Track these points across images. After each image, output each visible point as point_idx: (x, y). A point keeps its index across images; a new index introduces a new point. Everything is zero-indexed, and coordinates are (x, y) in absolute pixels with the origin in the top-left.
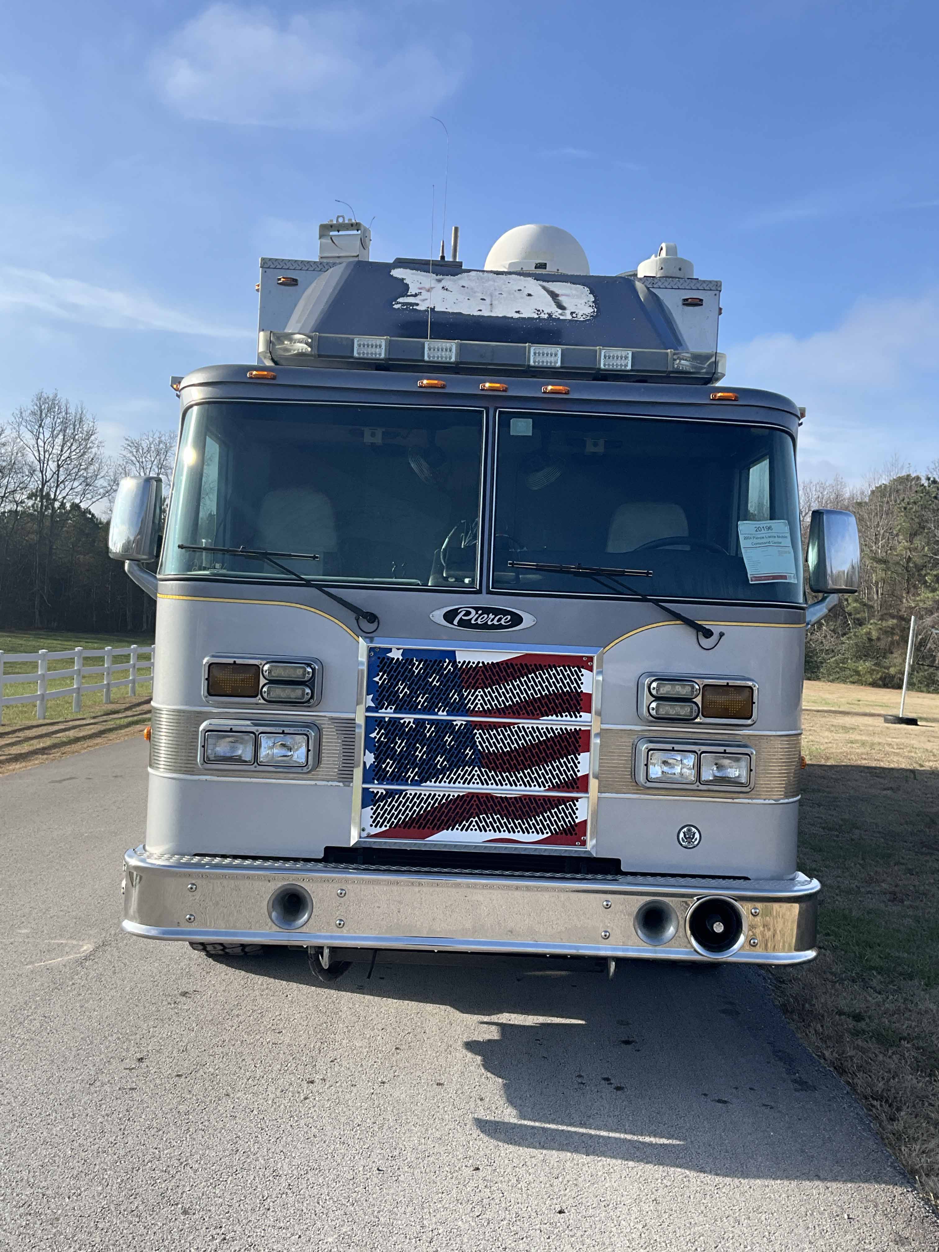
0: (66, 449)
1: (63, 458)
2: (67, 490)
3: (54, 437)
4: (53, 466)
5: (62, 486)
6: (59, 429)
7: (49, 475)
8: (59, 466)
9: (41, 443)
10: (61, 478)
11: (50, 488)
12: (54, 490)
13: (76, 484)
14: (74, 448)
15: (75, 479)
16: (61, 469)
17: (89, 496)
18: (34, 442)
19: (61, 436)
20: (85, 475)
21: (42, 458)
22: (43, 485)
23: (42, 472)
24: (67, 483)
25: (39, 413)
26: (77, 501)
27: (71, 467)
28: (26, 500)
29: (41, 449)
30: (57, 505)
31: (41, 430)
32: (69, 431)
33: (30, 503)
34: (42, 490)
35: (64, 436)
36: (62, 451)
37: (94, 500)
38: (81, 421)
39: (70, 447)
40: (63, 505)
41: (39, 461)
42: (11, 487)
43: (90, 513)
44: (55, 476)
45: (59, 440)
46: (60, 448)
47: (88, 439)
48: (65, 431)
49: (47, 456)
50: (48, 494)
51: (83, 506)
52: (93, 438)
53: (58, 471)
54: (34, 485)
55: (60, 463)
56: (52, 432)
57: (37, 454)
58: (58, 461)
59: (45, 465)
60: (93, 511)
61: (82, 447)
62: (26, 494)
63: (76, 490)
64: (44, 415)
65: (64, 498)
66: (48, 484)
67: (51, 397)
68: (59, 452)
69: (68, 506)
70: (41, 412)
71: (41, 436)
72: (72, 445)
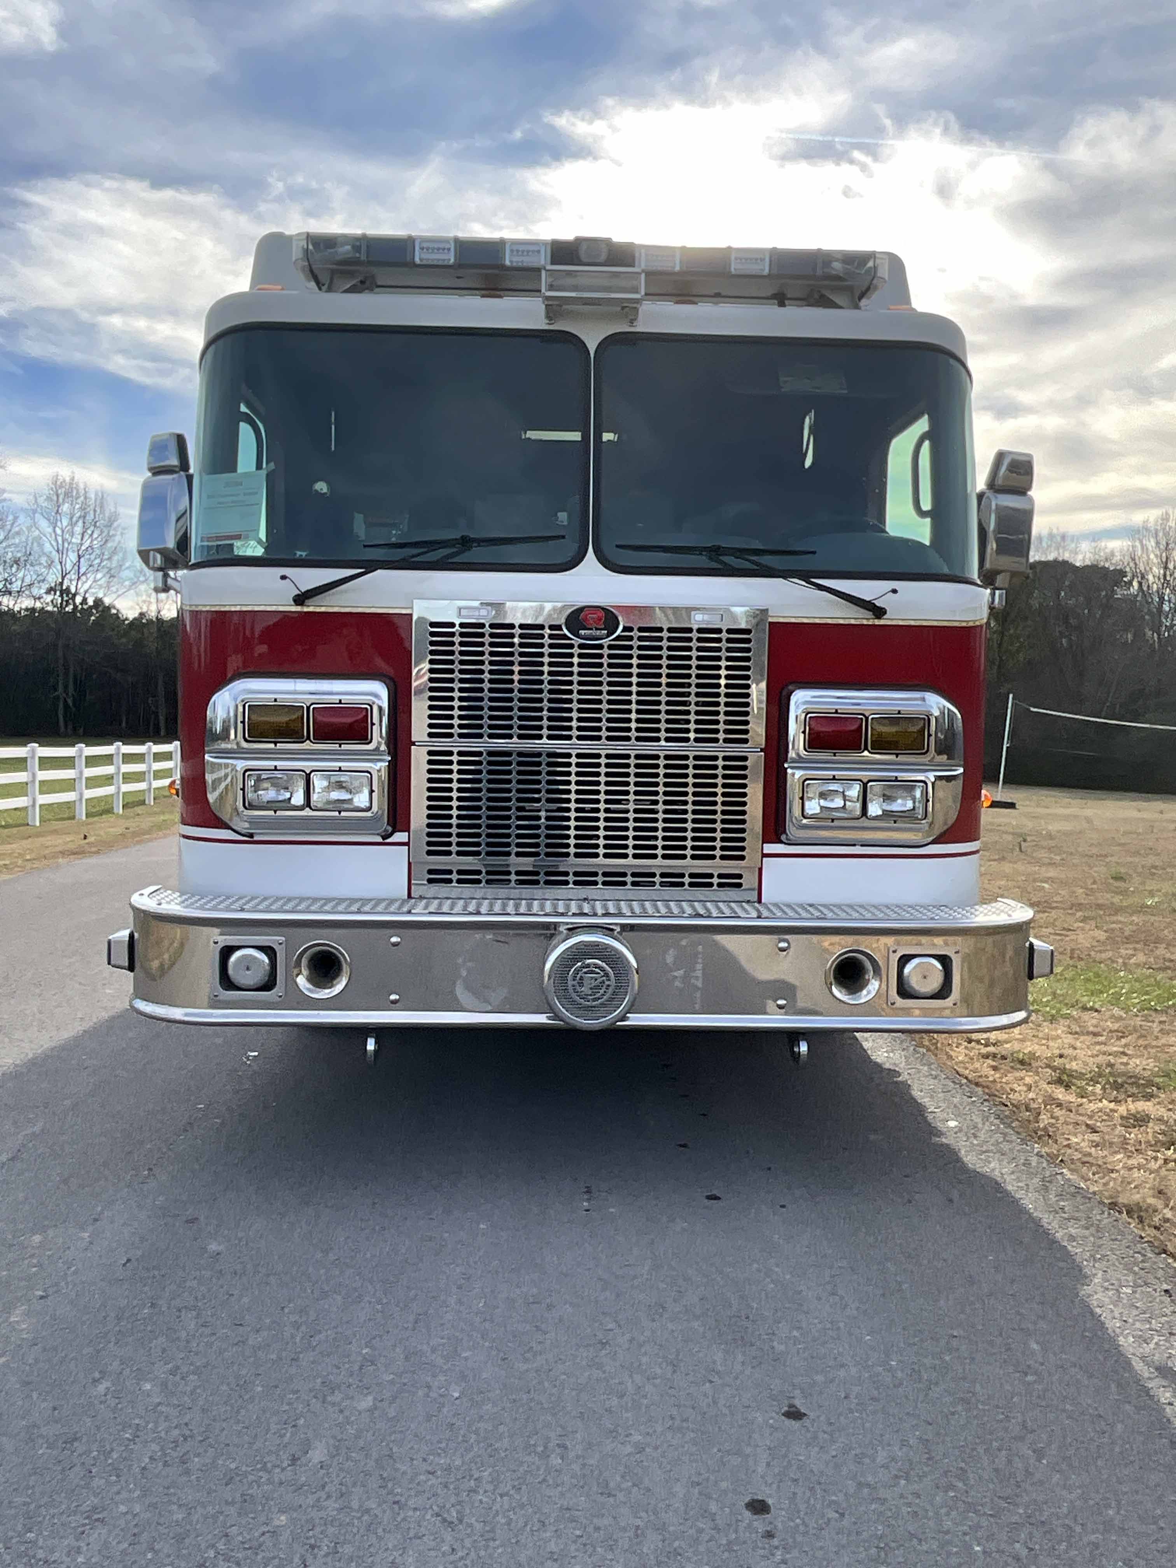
0: (86, 537)
1: (83, 548)
2: (89, 583)
3: (72, 524)
4: (73, 557)
5: (84, 578)
6: (78, 515)
7: (69, 567)
8: (79, 557)
9: (59, 531)
10: (82, 570)
11: (71, 580)
12: (74, 583)
13: (99, 576)
14: (95, 536)
15: (97, 570)
16: (82, 560)
17: (114, 589)
18: (50, 530)
19: (80, 524)
20: (108, 565)
21: (61, 548)
22: (63, 579)
23: (61, 563)
24: (88, 575)
25: (55, 498)
26: (100, 595)
27: (93, 557)
28: (44, 596)
29: (60, 539)
30: (78, 599)
31: (59, 518)
32: (91, 517)
33: (49, 598)
34: (61, 584)
35: (84, 523)
36: (82, 539)
37: (120, 593)
38: (102, 507)
39: (91, 535)
40: (85, 600)
41: (58, 551)
42: (28, 580)
43: (114, 608)
44: (76, 568)
45: (78, 529)
46: (79, 537)
47: (110, 526)
48: (84, 517)
49: (66, 545)
50: (68, 588)
51: (107, 601)
52: (115, 524)
53: (79, 561)
54: (53, 578)
55: (80, 553)
56: (71, 518)
57: (54, 544)
58: (78, 551)
59: (64, 556)
60: (118, 606)
61: (104, 535)
62: (45, 586)
63: (99, 583)
64: (61, 500)
65: (86, 592)
66: (68, 576)
67: (68, 479)
68: (79, 541)
69: (90, 602)
70: (58, 496)
71: (59, 524)
72: (93, 532)
